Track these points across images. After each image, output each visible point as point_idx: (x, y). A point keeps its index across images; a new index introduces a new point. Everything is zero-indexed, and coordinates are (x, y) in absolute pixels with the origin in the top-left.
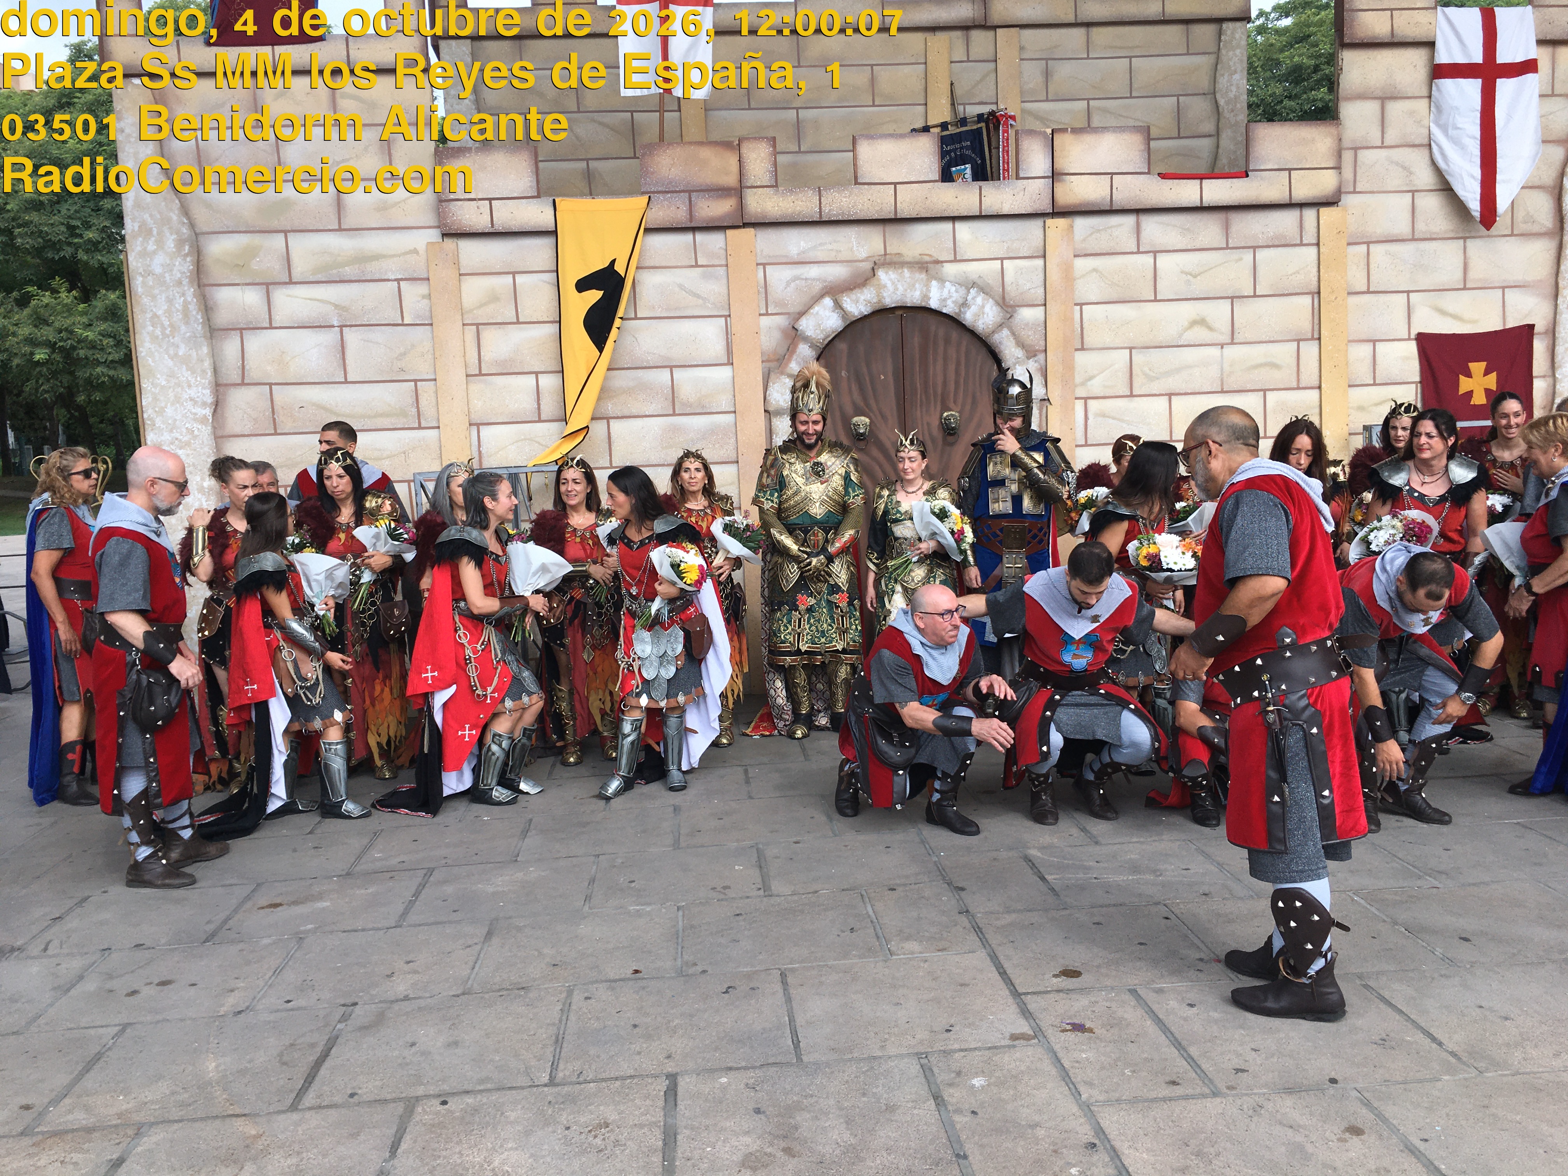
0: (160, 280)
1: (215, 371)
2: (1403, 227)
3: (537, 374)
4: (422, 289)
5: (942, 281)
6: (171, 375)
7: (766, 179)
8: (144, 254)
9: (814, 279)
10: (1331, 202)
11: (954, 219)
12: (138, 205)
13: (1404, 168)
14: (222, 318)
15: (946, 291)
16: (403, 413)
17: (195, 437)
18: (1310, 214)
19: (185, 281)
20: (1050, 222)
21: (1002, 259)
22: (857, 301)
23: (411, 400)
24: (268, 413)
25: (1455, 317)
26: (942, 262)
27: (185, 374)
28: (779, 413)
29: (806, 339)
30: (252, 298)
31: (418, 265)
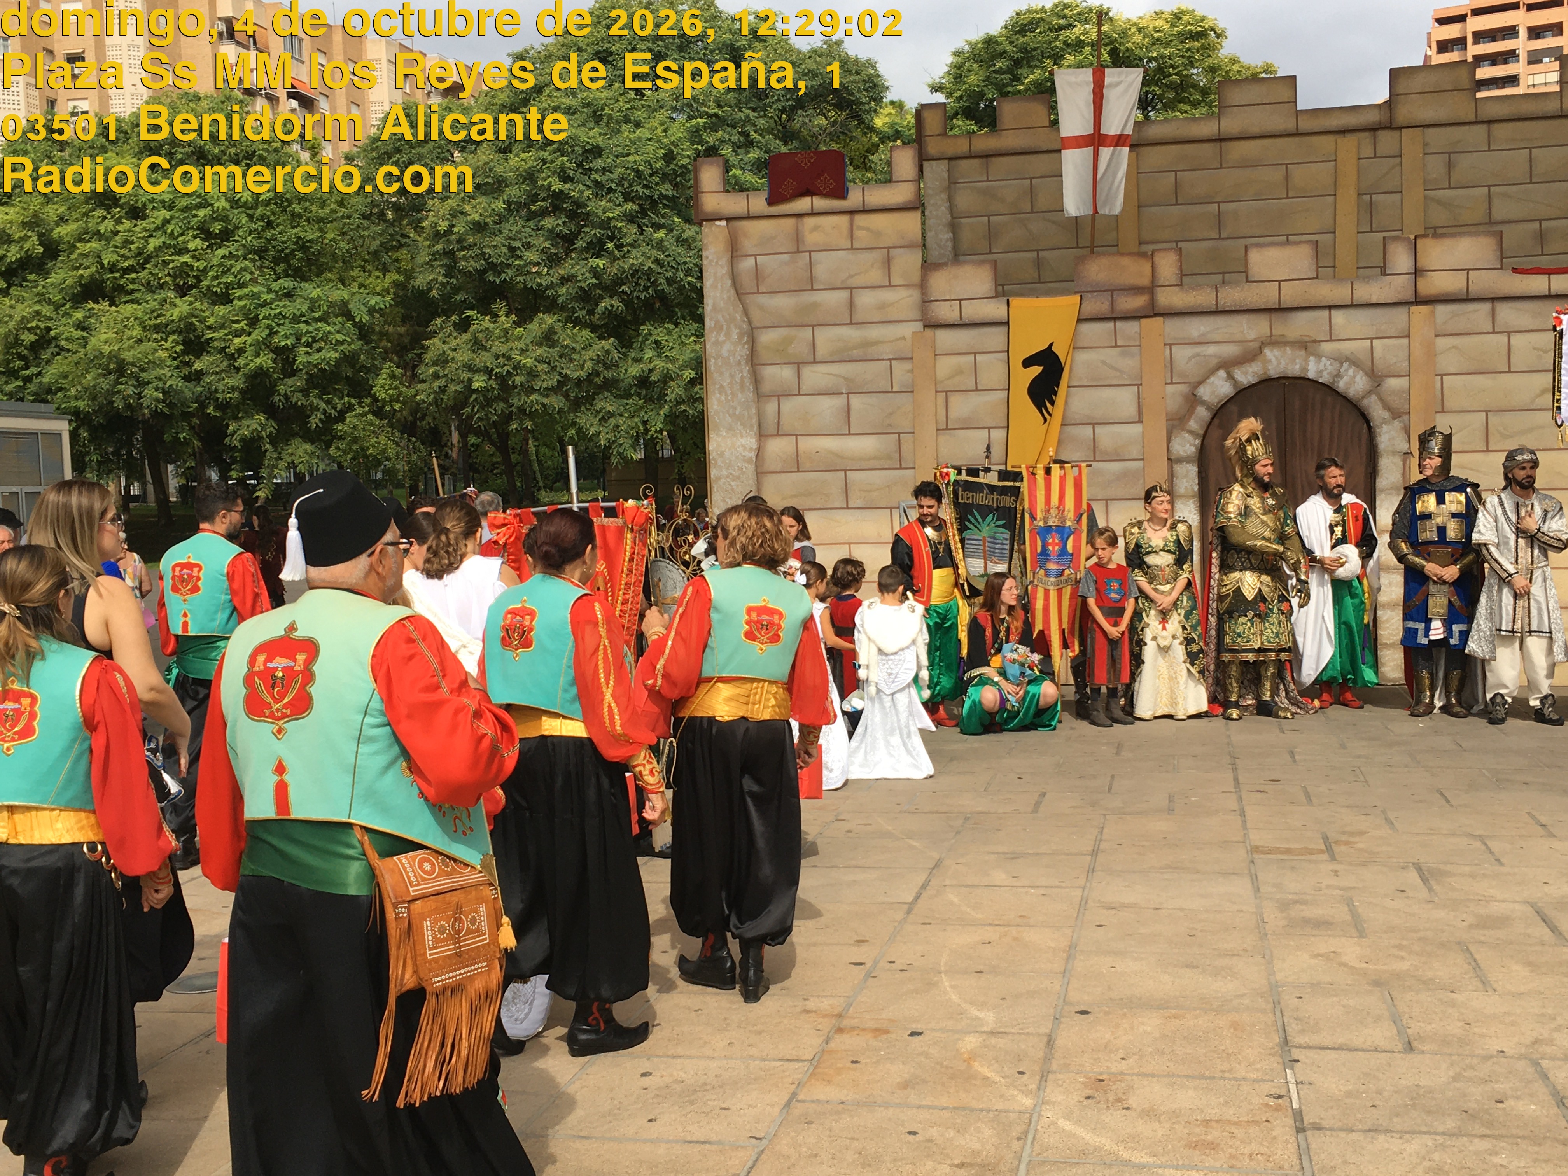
0: (726, 362)
1: (760, 425)
3: (989, 428)
4: (907, 366)
5: (1319, 356)
6: (730, 428)
7: (1173, 280)
8: (717, 344)
9: (1210, 356)
11: (1330, 307)
12: (715, 309)
14: (767, 387)
15: (1322, 364)
16: (889, 457)
17: (743, 473)
19: (743, 362)
20: (1414, 309)
21: (1372, 339)
22: (1246, 373)
23: (895, 448)
24: (794, 456)
26: (1319, 342)
27: (740, 428)
28: (1180, 460)
29: (1203, 403)
30: (787, 373)
31: (905, 348)
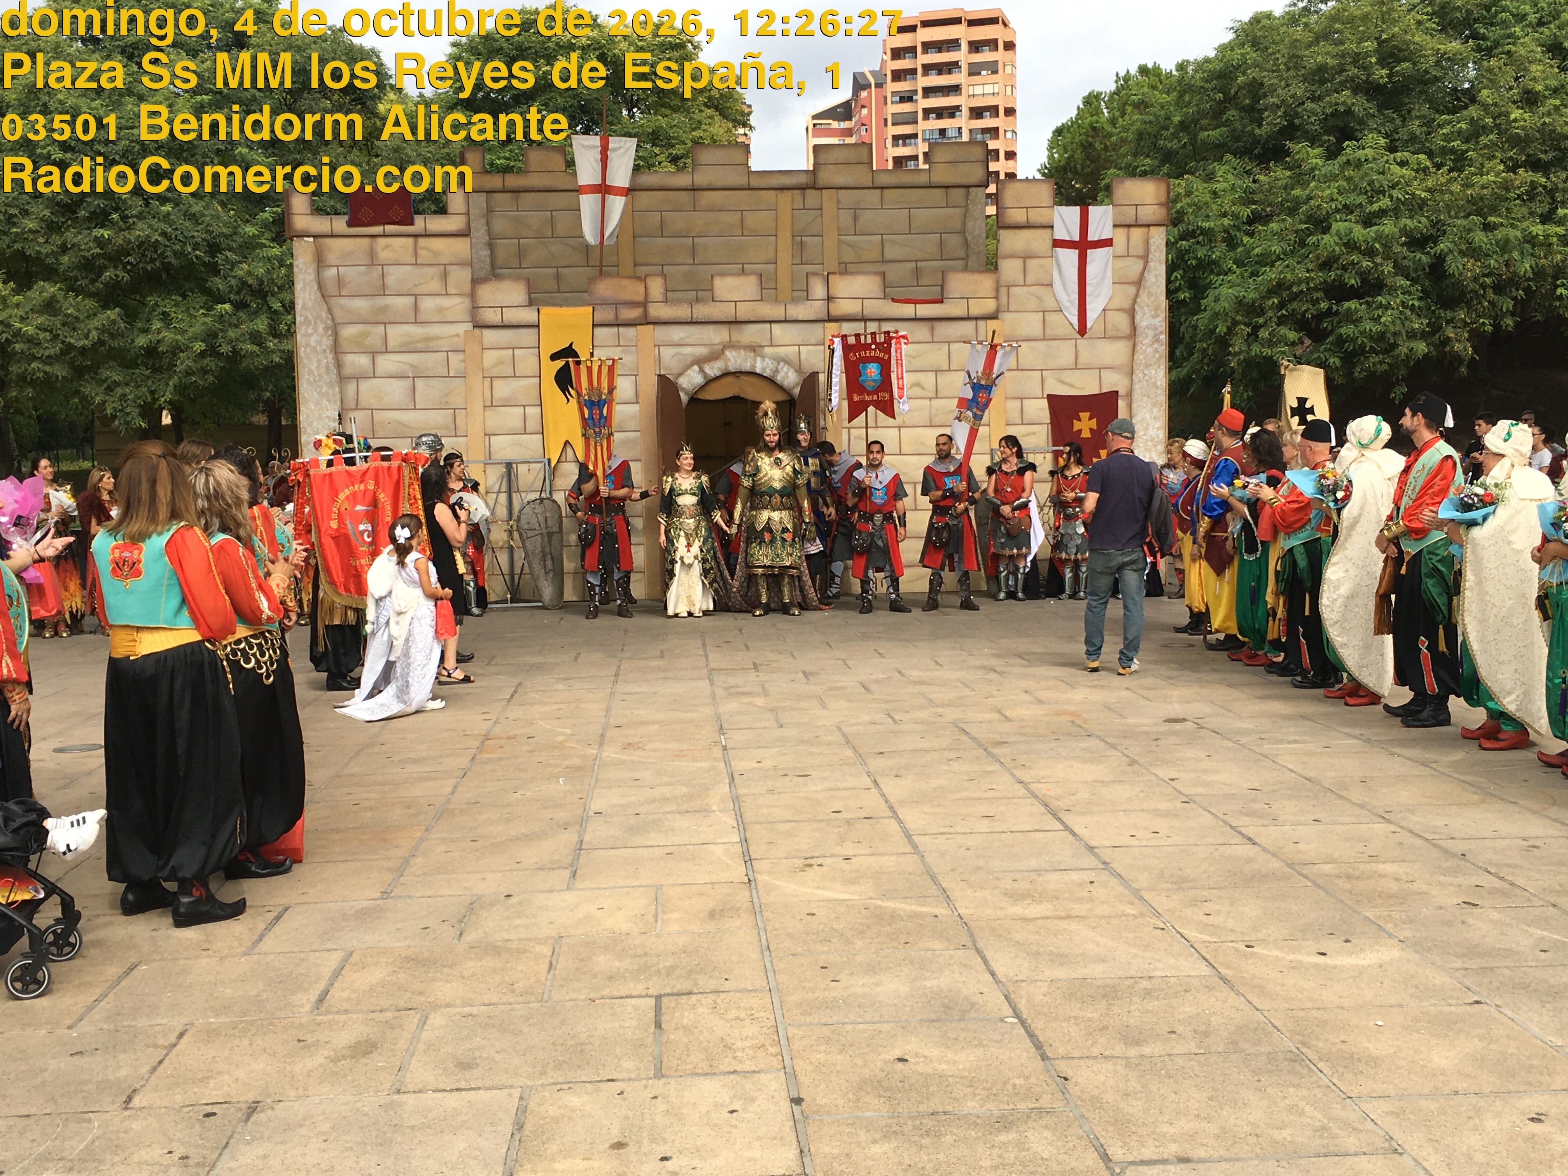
0: (314, 350)
1: (342, 402)
2: (1038, 331)
3: (525, 406)
4: (461, 356)
5: (763, 357)
6: (317, 403)
7: (660, 297)
8: (306, 335)
9: (688, 355)
10: (994, 316)
11: (771, 322)
12: (304, 307)
13: (1038, 298)
14: (347, 371)
15: (766, 363)
16: (447, 428)
18: (981, 323)
19: (328, 351)
20: (827, 324)
21: (799, 345)
22: (712, 368)
23: (451, 420)
24: (370, 425)
25: (1071, 386)
26: (763, 346)
27: (325, 402)
30: (364, 360)
31: (459, 343)
